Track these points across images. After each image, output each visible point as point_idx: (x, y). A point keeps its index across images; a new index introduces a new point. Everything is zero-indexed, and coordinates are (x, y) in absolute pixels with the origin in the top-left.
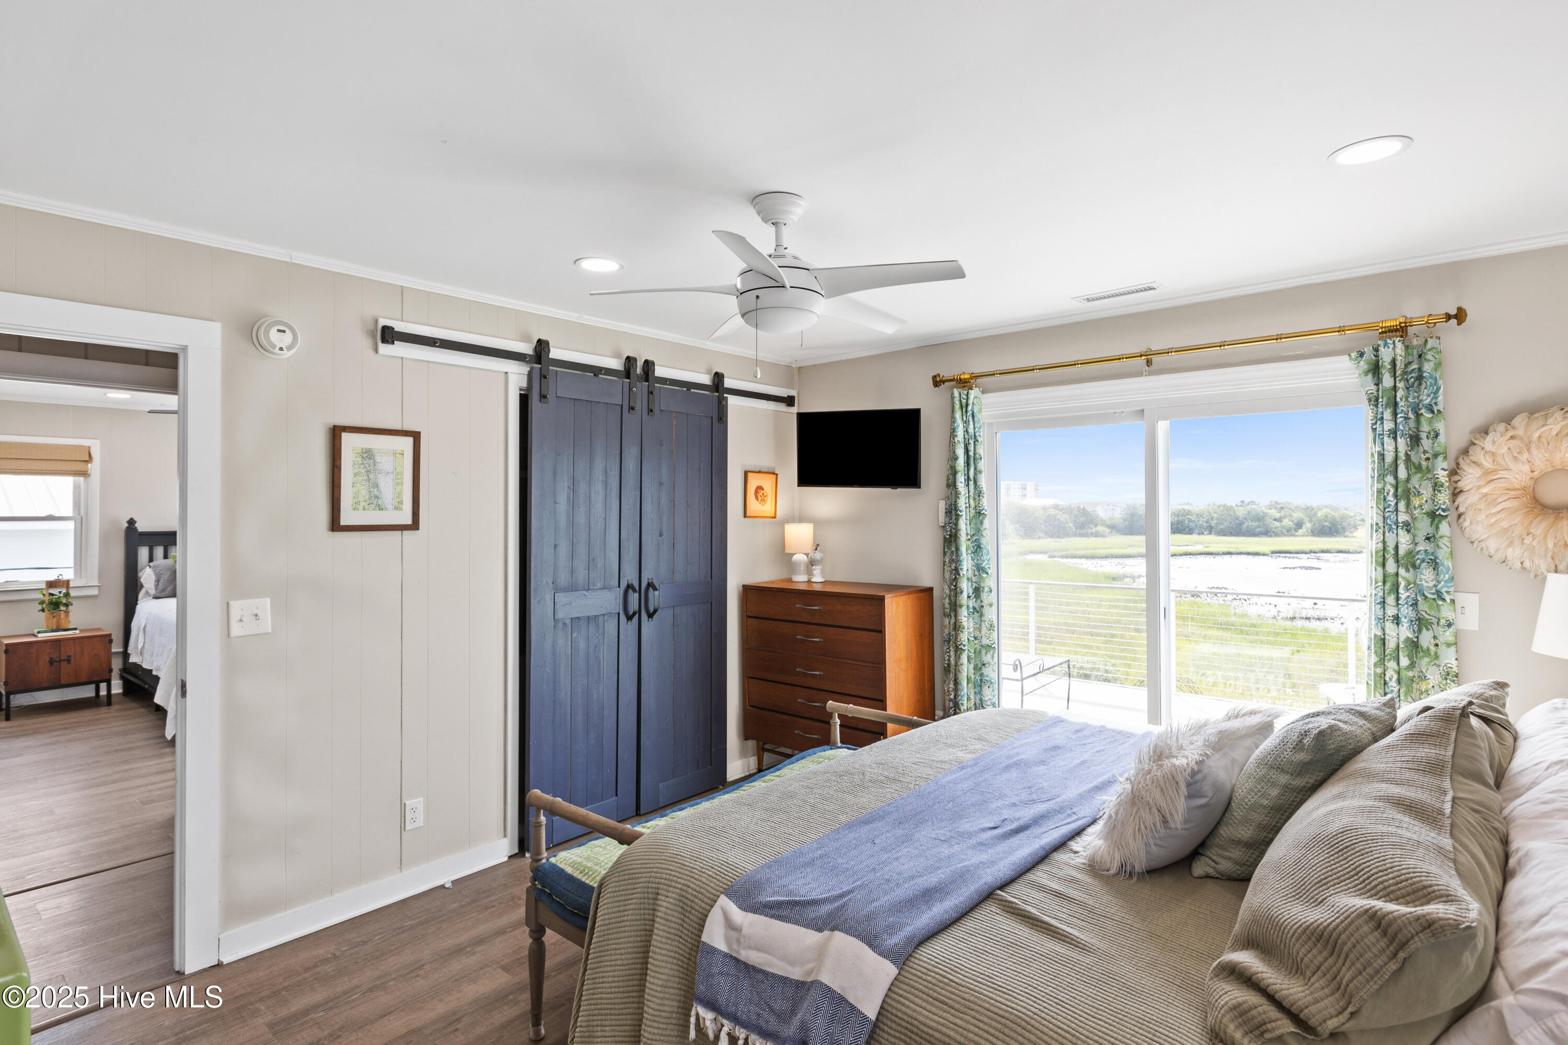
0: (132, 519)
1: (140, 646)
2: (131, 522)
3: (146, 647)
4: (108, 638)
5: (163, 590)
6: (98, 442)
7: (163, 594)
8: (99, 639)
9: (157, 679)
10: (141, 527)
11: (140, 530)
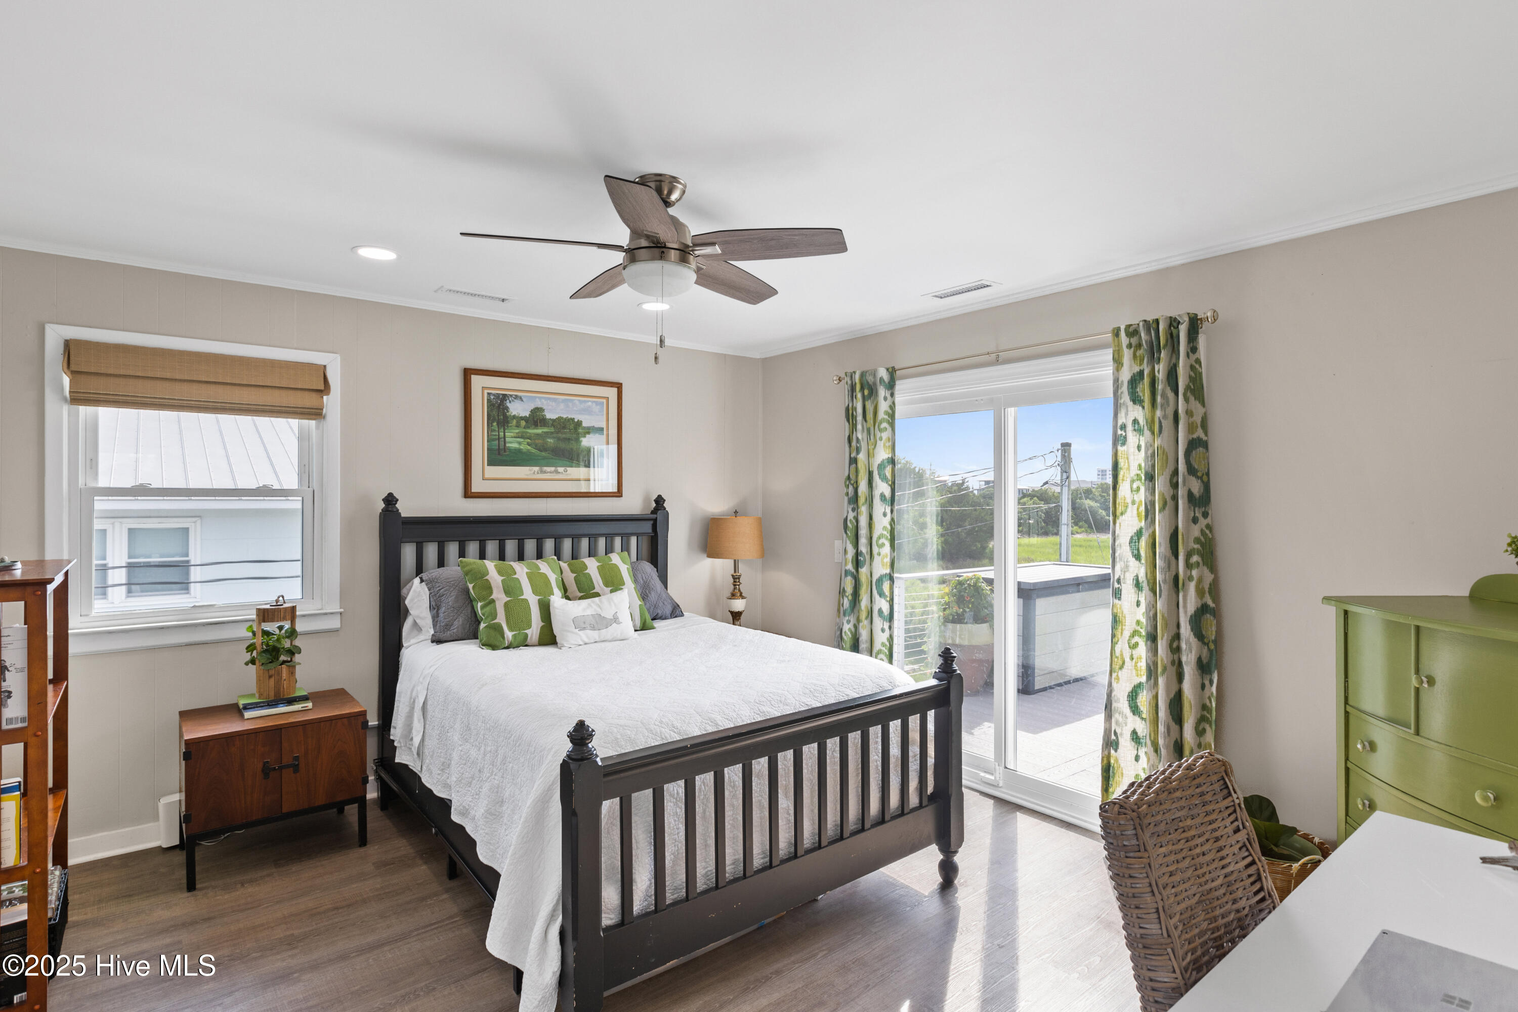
0: (390, 495)
1: (417, 740)
2: (390, 500)
3: (427, 742)
4: (361, 719)
5: (448, 626)
6: (338, 357)
7: (448, 634)
8: (345, 721)
9: (498, 876)
10: (407, 509)
11: (403, 515)
